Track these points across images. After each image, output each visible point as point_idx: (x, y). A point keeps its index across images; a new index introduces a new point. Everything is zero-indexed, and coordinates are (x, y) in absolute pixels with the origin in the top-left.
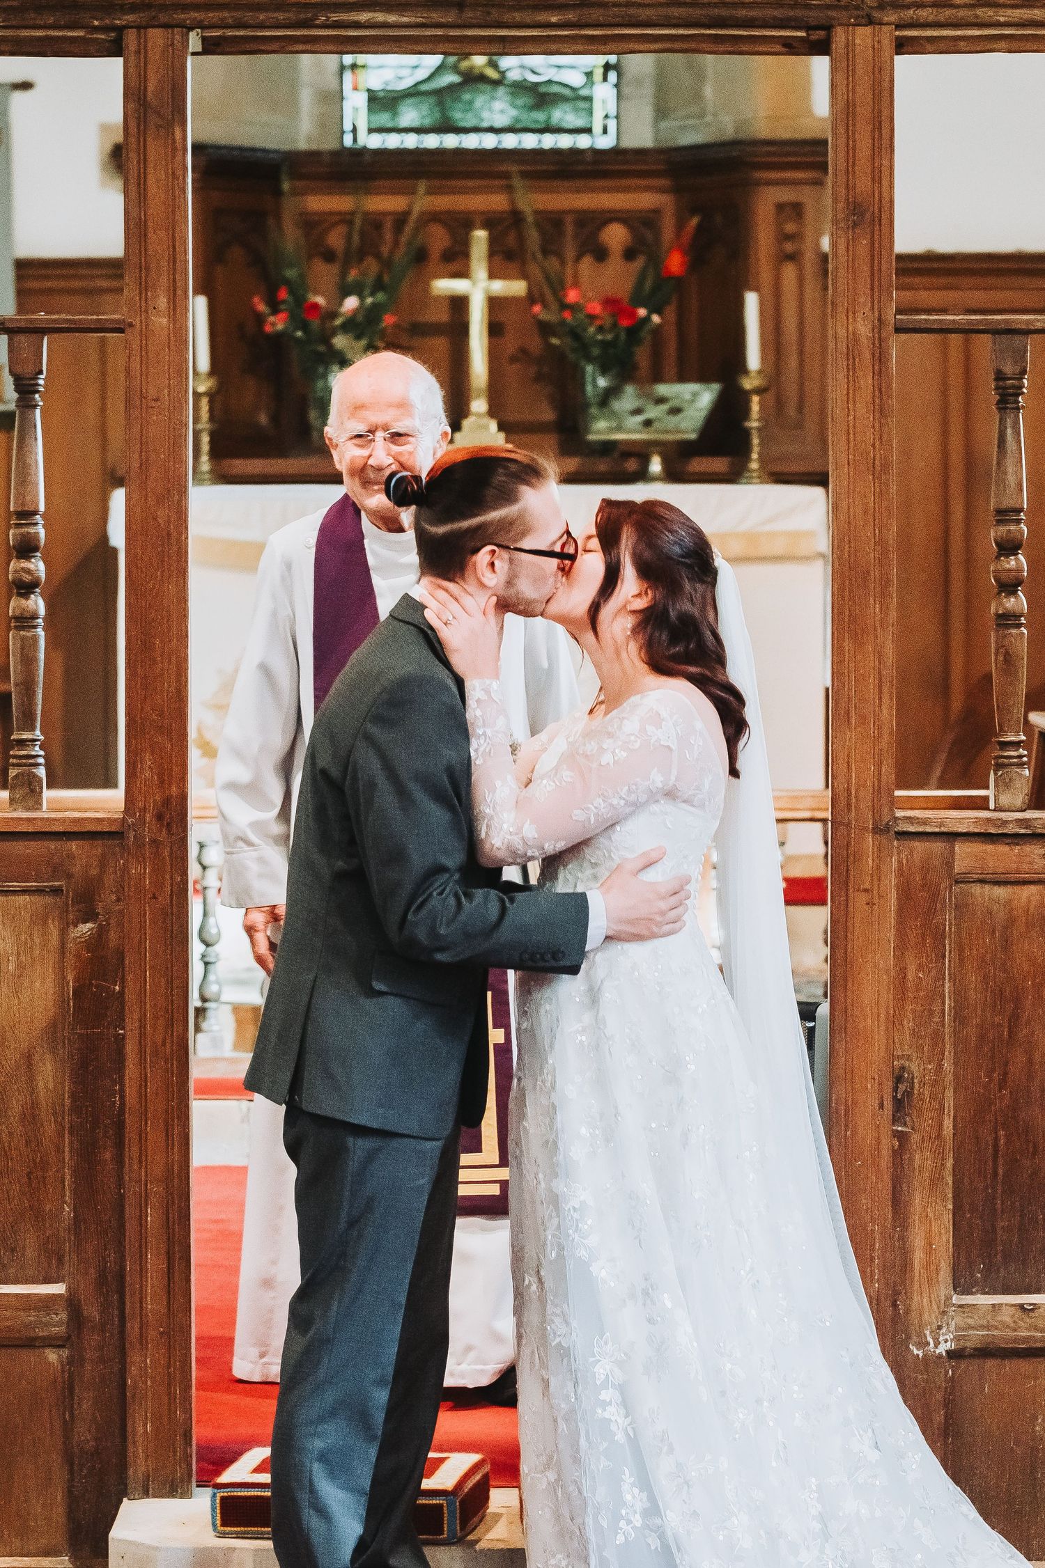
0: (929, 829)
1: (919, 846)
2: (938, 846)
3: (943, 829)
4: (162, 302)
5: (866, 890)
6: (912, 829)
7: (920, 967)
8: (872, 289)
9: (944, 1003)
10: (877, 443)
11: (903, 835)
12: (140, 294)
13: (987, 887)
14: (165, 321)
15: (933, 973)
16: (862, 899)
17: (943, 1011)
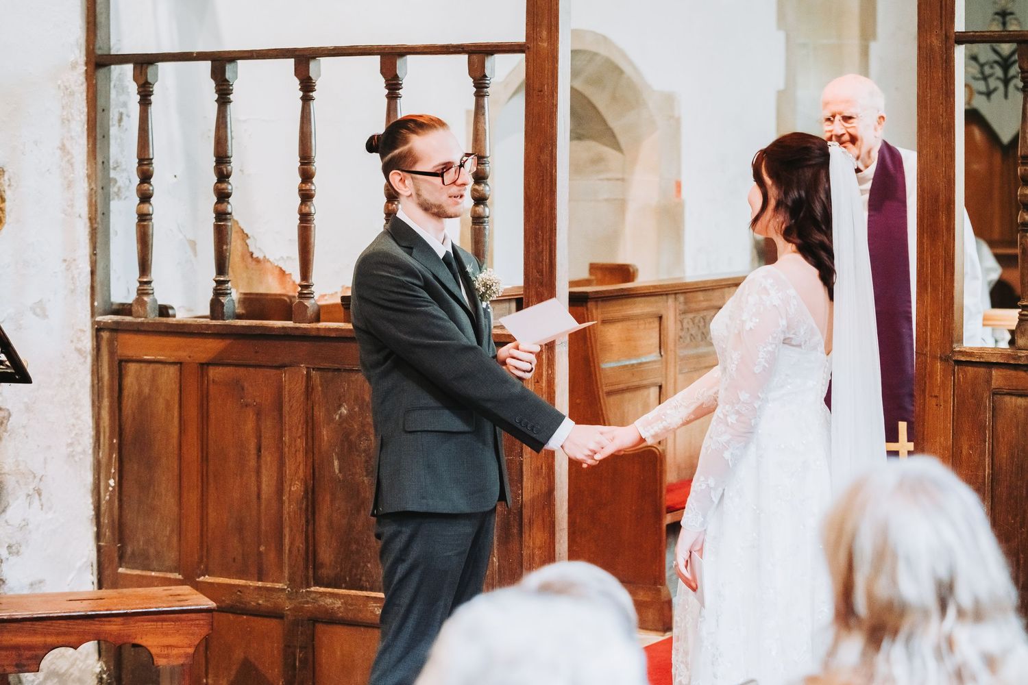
0: (974, 360)
1: (970, 370)
2: (982, 370)
3: (981, 360)
4: (544, 34)
5: (936, 397)
6: (963, 359)
7: (971, 447)
8: (941, 17)
9: (985, 471)
10: (944, 114)
11: (958, 363)
12: (533, 30)
13: (1014, 398)
14: (545, 45)
15: (978, 451)
16: (934, 401)
17: (985, 476)
